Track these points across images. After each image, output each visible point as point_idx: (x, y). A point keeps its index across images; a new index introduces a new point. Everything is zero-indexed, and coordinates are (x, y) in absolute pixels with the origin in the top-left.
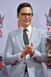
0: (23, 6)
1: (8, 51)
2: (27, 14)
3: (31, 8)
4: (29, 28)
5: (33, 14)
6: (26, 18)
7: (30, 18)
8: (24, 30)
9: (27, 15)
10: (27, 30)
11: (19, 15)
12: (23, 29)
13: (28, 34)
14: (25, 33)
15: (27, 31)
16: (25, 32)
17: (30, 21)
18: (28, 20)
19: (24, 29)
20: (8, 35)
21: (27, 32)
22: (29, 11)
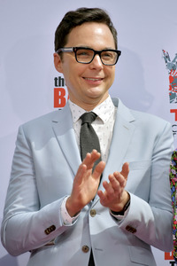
0: (78, 21)
1: (19, 198)
2: (96, 53)
3: (111, 28)
4: (103, 109)
5: (119, 53)
6: (92, 67)
7: (108, 68)
8: (83, 118)
9: (98, 57)
10: (95, 117)
11: (62, 58)
12: (78, 111)
13: (98, 134)
14: (87, 129)
15: (96, 121)
16: (89, 126)
17: (109, 80)
18: (102, 74)
19: (83, 112)
20: (19, 133)
21: (95, 126)
22: (105, 38)
